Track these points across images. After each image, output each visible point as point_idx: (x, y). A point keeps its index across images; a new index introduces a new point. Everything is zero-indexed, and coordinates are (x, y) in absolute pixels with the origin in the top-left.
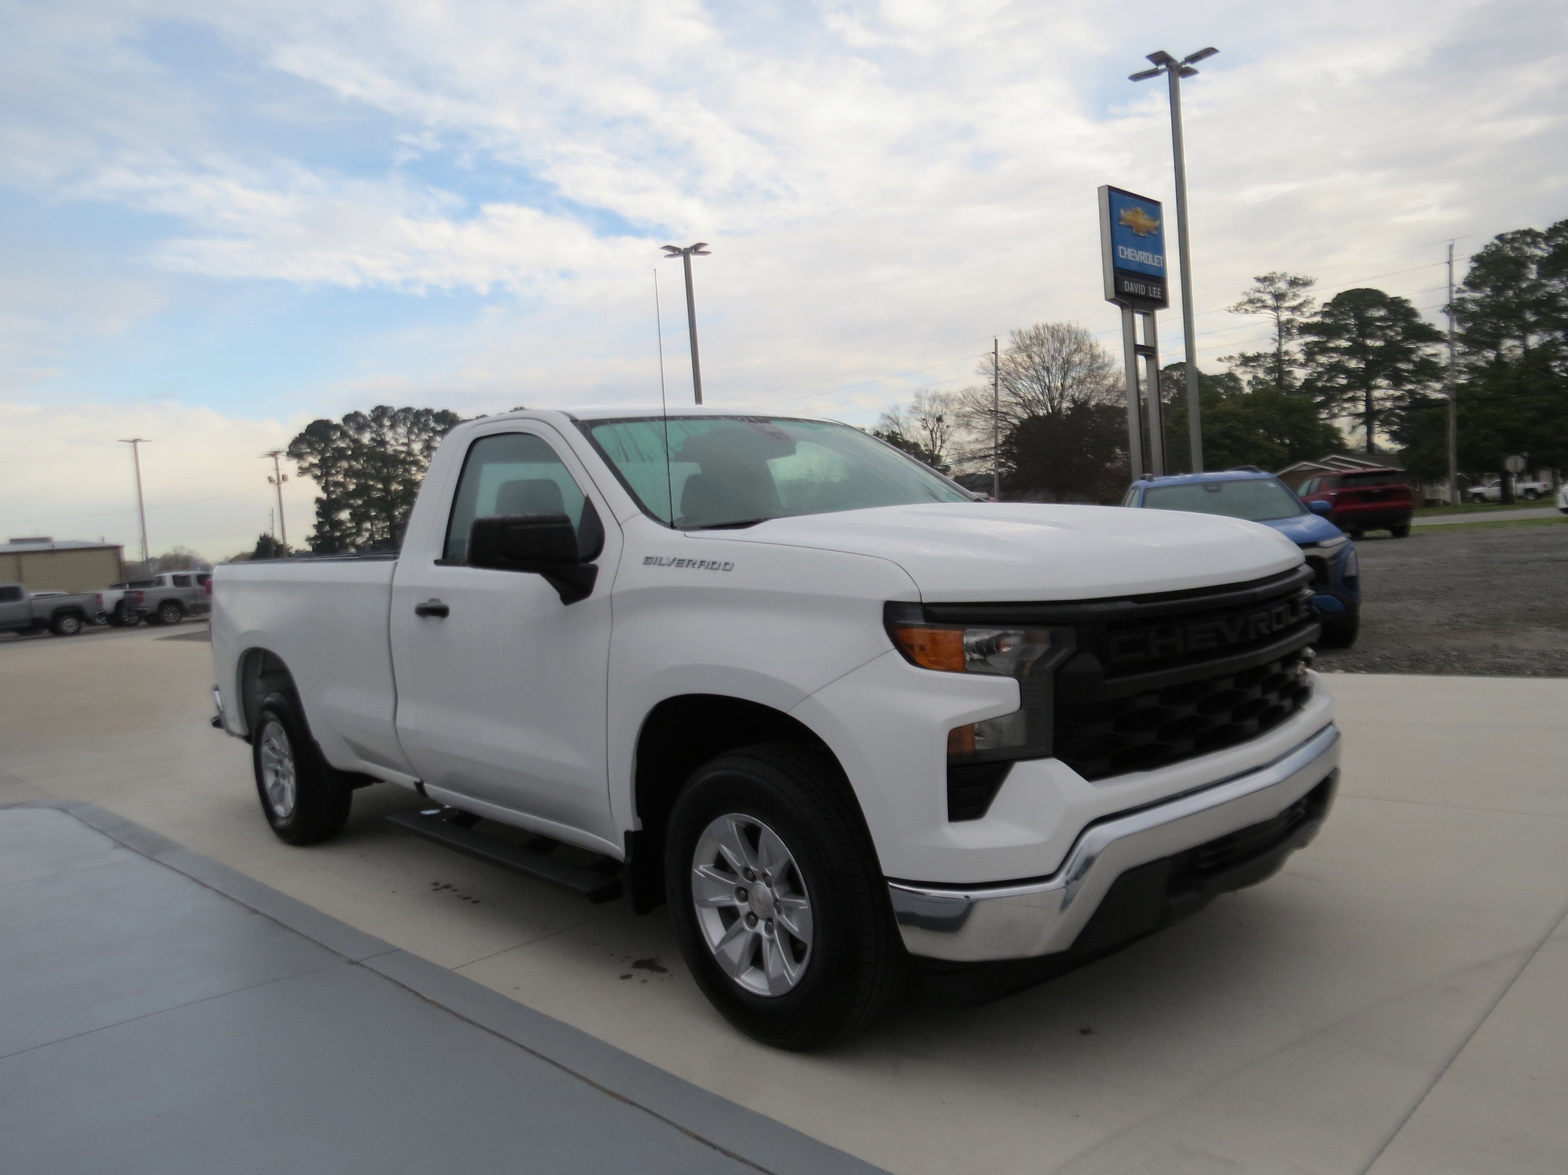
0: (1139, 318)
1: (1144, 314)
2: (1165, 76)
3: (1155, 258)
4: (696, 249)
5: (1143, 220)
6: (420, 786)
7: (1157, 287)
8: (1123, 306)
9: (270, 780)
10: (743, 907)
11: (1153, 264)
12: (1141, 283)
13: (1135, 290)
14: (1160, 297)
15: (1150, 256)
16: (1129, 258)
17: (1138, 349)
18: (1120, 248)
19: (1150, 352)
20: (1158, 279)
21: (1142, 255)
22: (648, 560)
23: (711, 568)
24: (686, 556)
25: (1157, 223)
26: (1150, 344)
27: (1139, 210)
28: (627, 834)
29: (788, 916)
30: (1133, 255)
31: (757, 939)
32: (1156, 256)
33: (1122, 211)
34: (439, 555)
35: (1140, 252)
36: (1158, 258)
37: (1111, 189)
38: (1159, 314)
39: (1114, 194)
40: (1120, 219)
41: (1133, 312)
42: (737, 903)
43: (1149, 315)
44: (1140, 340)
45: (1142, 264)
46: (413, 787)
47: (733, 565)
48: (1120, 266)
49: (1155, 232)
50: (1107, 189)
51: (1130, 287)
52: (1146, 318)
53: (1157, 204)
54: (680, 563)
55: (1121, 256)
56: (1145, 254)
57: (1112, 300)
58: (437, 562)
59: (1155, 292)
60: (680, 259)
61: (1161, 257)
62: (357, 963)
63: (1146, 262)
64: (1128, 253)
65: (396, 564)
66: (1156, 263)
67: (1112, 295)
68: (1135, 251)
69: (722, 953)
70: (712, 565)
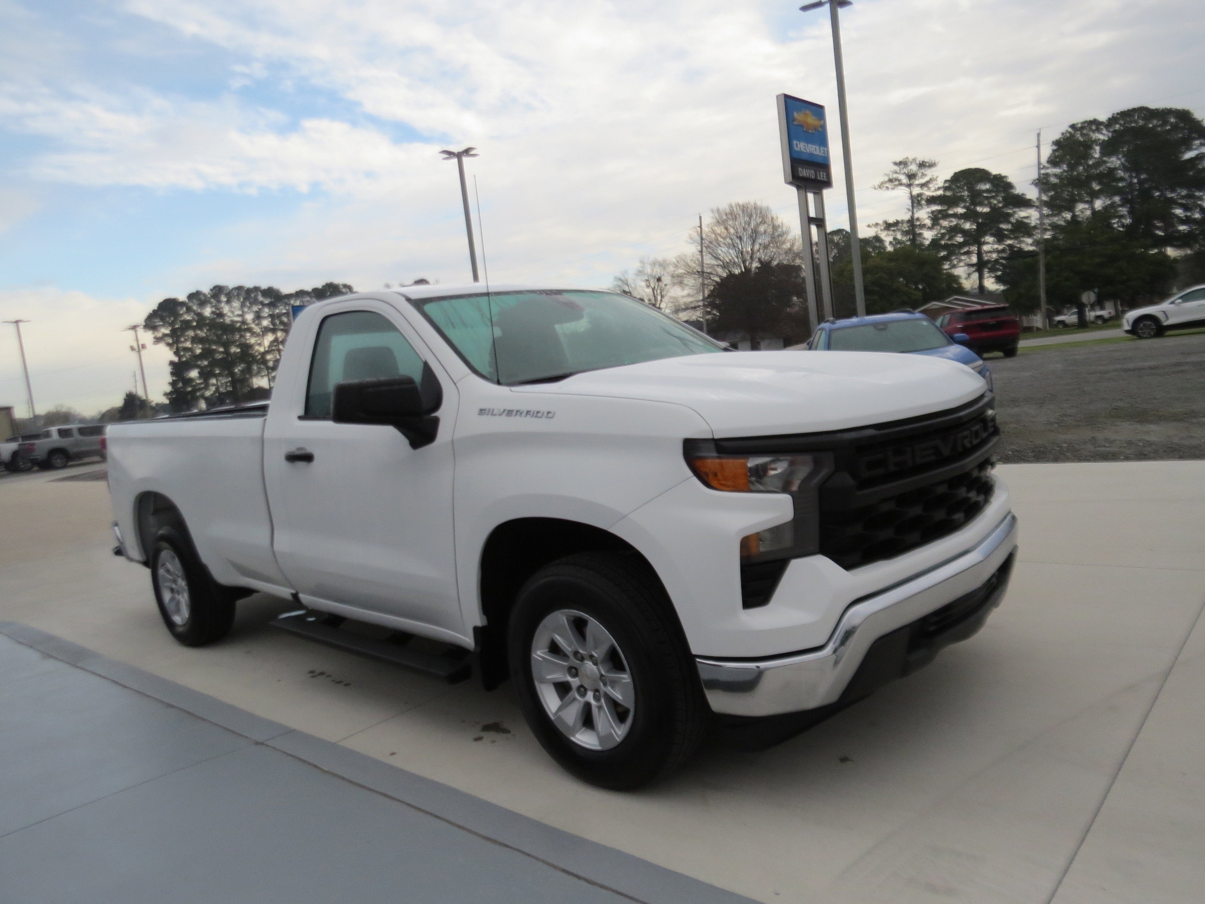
0: (810, 196)
1: (814, 193)
2: (827, 7)
3: (822, 150)
4: (467, 152)
5: (811, 120)
6: (295, 596)
7: (823, 172)
8: (798, 188)
9: (167, 596)
10: (575, 682)
11: (819, 154)
12: (811, 169)
13: (806, 174)
14: (825, 180)
15: (817, 148)
16: (802, 150)
17: (811, 220)
18: (795, 142)
19: (820, 222)
20: (824, 166)
21: (812, 147)
22: (482, 412)
23: (536, 417)
24: (514, 407)
25: (822, 122)
26: (820, 217)
27: (808, 112)
28: (476, 629)
29: (612, 687)
30: (805, 148)
31: (587, 707)
32: (822, 148)
33: (795, 114)
34: (301, 412)
35: (809, 145)
36: (823, 150)
37: (787, 97)
38: (826, 192)
39: (788, 100)
40: (794, 120)
41: (806, 192)
42: (569, 679)
43: (818, 194)
44: (812, 214)
45: (811, 154)
46: (290, 597)
47: (554, 413)
48: (795, 156)
49: (820, 130)
50: (783, 96)
51: (804, 172)
52: (817, 196)
53: (821, 107)
54: (510, 413)
55: (796, 149)
56: (814, 147)
57: (790, 183)
58: (300, 418)
59: (822, 176)
60: (455, 161)
61: (825, 149)
62: (262, 744)
63: (814, 153)
64: (801, 146)
65: (265, 420)
66: (822, 153)
67: (790, 179)
68: (806, 145)
69: (560, 719)
70: (537, 414)
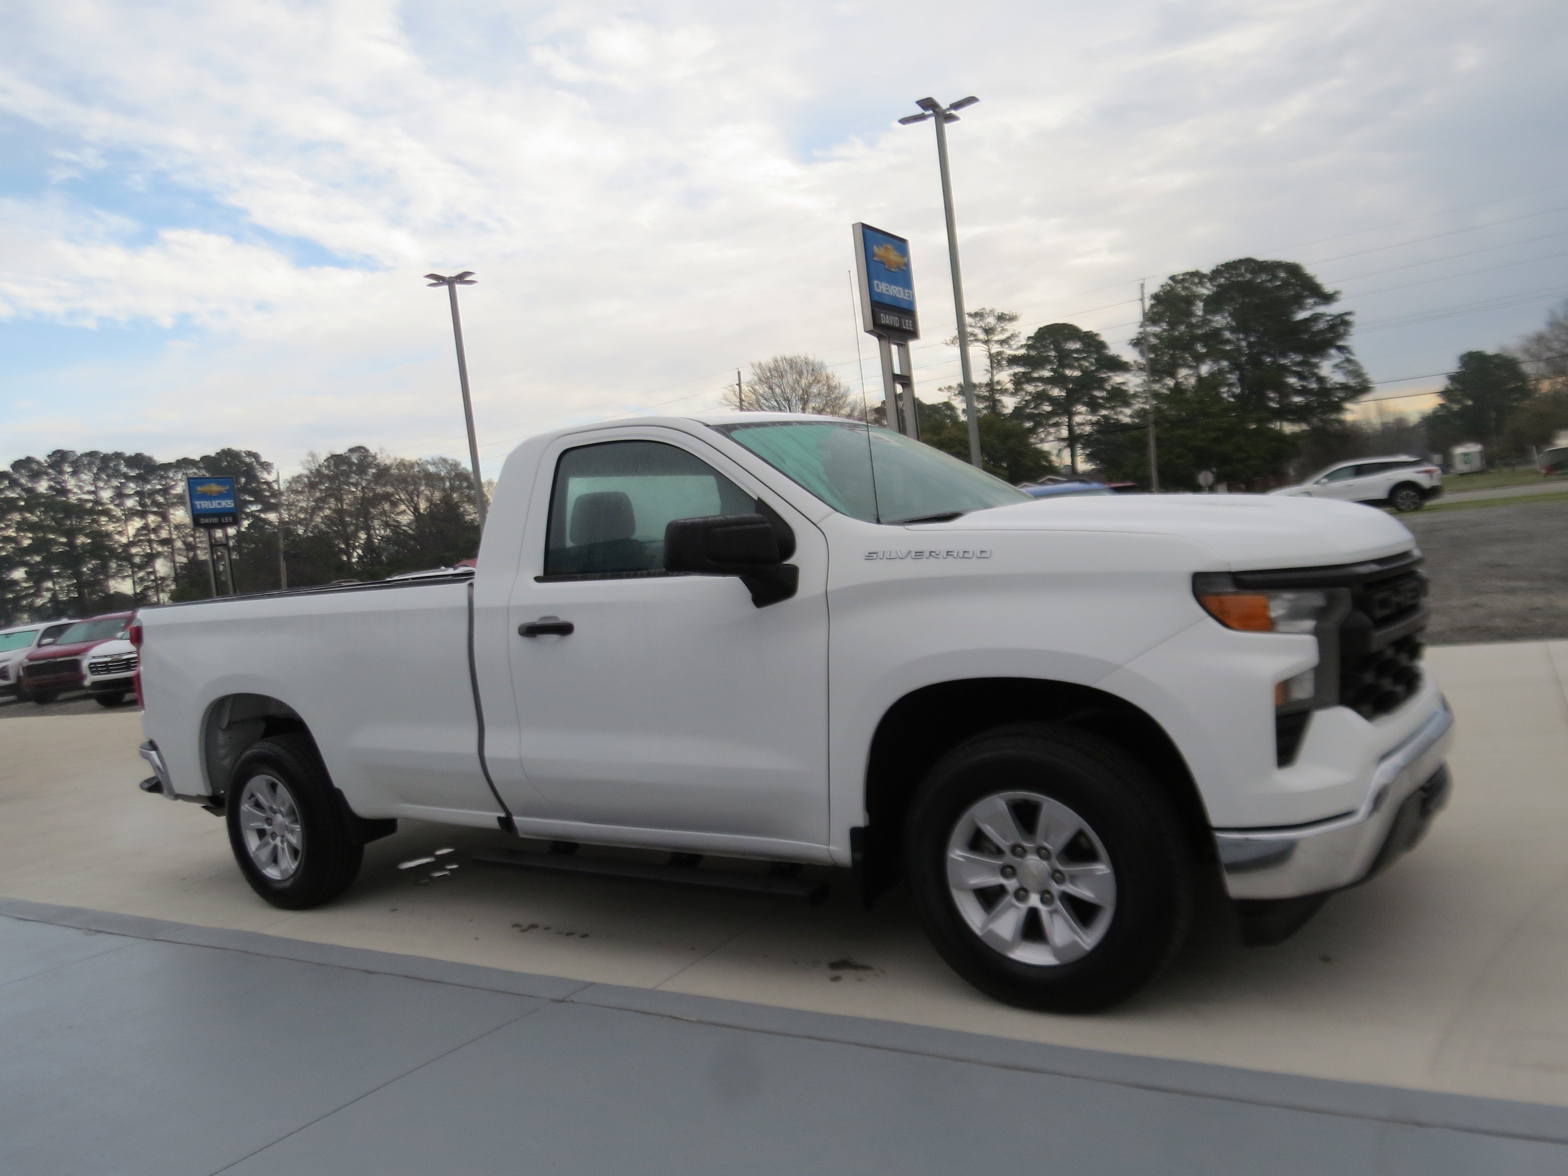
0: (894, 348)
1: (898, 345)
2: (932, 120)
3: (906, 293)
4: (462, 278)
5: (893, 256)
6: (506, 822)
7: (909, 319)
8: (880, 337)
10: (1011, 884)
11: (904, 298)
12: (895, 316)
13: (890, 321)
14: (912, 329)
15: (901, 290)
16: (884, 292)
17: (896, 378)
18: (876, 282)
19: (905, 380)
20: (908, 312)
21: (895, 289)
22: (870, 556)
23: (963, 557)
25: (906, 259)
26: (905, 374)
27: (889, 246)
28: (855, 832)
29: (1072, 883)
30: (887, 289)
31: (1032, 914)
32: (906, 291)
33: (875, 247)
34: (540, 572)
35: (893, 287)
36: (908, 293)
37: (865, 227)
38: (912, 344)
39: (867, 231)
40: (874, 255)
41: (889, 343)
42: (1002, 881)
43: (903, 346)
44: (897, 371)
45: (894, 298)
46: (495, 825)
47: (991, 552)
48: (877, 299)
49: (904, 268)
50: (861, 226)
51: (887, 319)
52: (901, 348)
53: (903, 241)
54: (919, 554)
55: (877, 291)
56: (897, 288)
57: (870, 332)
58: (538, 579)
59: (907, 325)
60: (445, 288)
61: (910, 291)
62: (563, 1001)
63: (898, 296)
64: (883, 287)
65: (471, 585)
66: (907, 296)
67: (871, 327)
68: (888, 286)
69: (991, 933)
70: (965, 555)
